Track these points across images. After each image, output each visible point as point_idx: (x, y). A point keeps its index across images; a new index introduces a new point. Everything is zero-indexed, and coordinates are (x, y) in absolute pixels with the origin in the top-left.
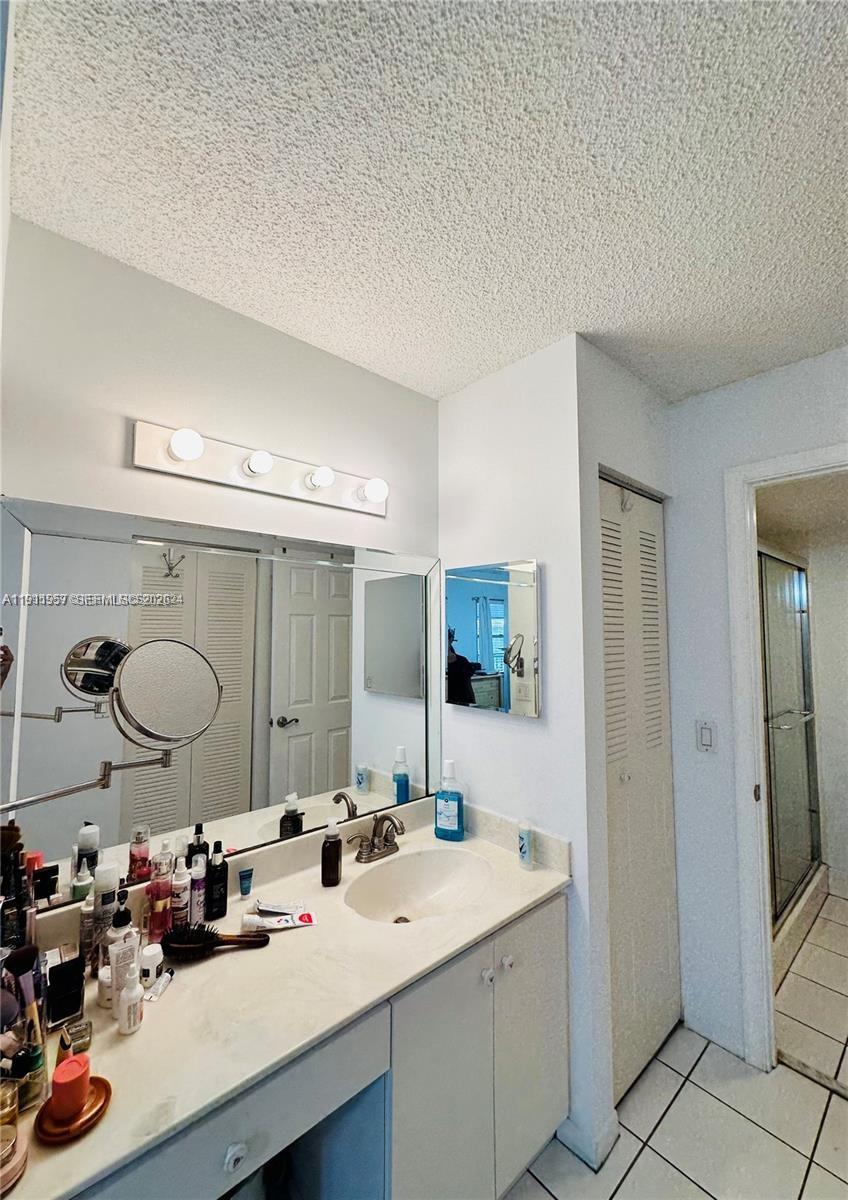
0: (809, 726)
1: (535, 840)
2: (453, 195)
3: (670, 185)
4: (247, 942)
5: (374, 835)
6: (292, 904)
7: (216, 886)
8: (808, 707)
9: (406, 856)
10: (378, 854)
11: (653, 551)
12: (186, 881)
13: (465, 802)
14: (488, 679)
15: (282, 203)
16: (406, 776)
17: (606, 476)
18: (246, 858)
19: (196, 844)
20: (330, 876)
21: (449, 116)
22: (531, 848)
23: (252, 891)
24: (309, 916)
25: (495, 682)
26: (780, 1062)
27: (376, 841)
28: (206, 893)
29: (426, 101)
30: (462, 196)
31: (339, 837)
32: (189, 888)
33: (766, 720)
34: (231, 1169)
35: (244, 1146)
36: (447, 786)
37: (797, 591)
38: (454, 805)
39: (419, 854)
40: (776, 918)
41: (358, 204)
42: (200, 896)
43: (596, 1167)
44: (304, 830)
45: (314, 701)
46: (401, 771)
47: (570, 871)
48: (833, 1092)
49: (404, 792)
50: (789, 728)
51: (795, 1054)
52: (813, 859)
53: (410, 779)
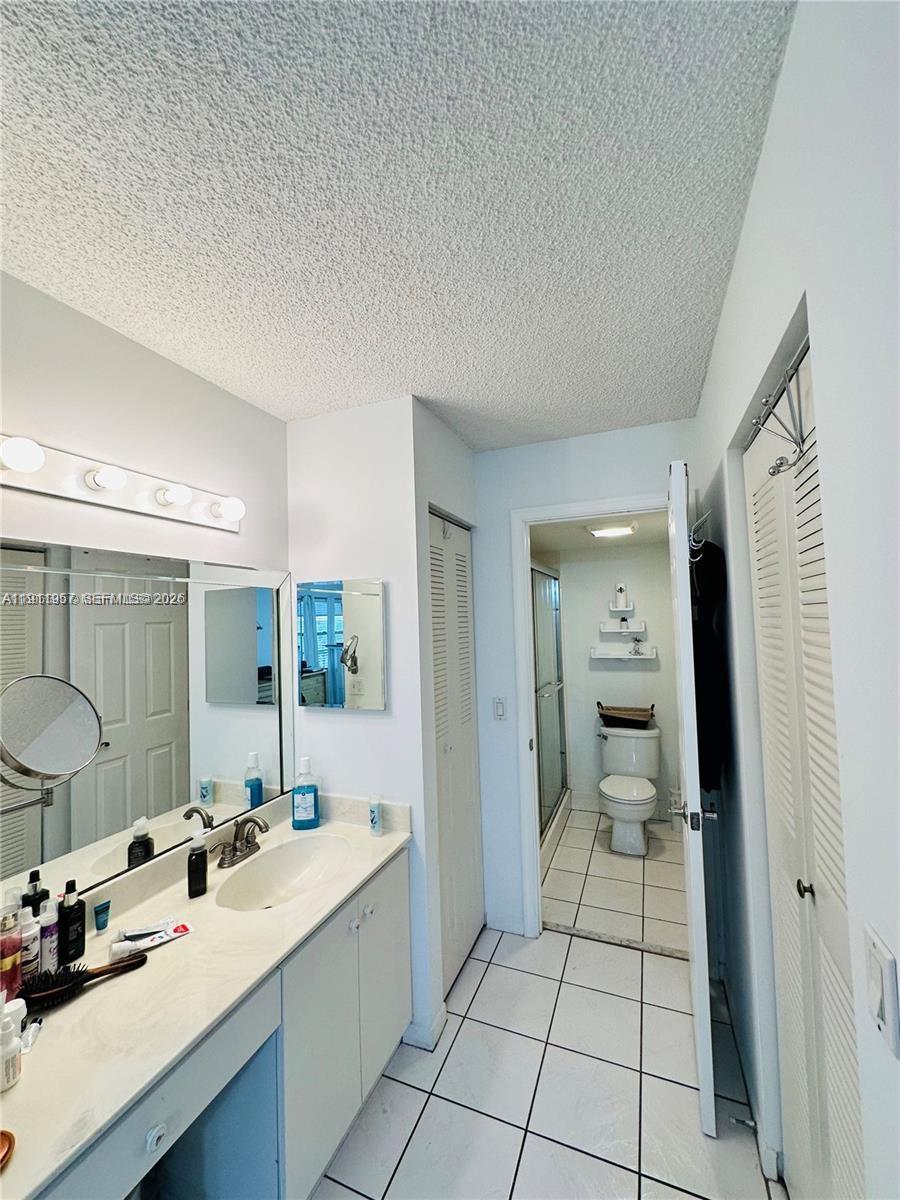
0: (560, 692)
1: (383, 811)
2: (326, 284)
3: (483, 324)
4: (123, 967)
5: (236, 839)
6: (161, 922)
7: (71, 927)
8: (560, 679)
9: (268, 852)
10: (241, 857)
11: (465, 568)
12: (36, 930)
13: (319, 793)
14: (313, 676)
15: (157, 239)
16: (258, 780)
17: (434, 512)
18: (101, 891)
19: (31, 893)
20: (197, 887)
21: (332, 235)
22: (379, 818)
23: (109, 924)
24: (184, 926)
25: (320, 678)
26: (544, 929)
27: (238, 844)
28: (59, 938)
29: (315, 220)
30: (335, 286)
31: (205, 848)
32: (39, 937)
33: (536, 692)
34: (154, 1148)
35: (164, 1125)
36: (302, 781)
37: (553, 589)
38: (310, 797)
39: (280, 847)
40: (542, 833)
41: (238, 263)
42: (52, 942)
43: (432, 1049)
44: (155, 854)
45: (128, 719)
46: (254, 775)
47: (411, 829)
48: (572, 935)
49: (258, 795)
50: (549, 694)
51: (553, 920)
52: (563, 787)
53: (263, 781)
